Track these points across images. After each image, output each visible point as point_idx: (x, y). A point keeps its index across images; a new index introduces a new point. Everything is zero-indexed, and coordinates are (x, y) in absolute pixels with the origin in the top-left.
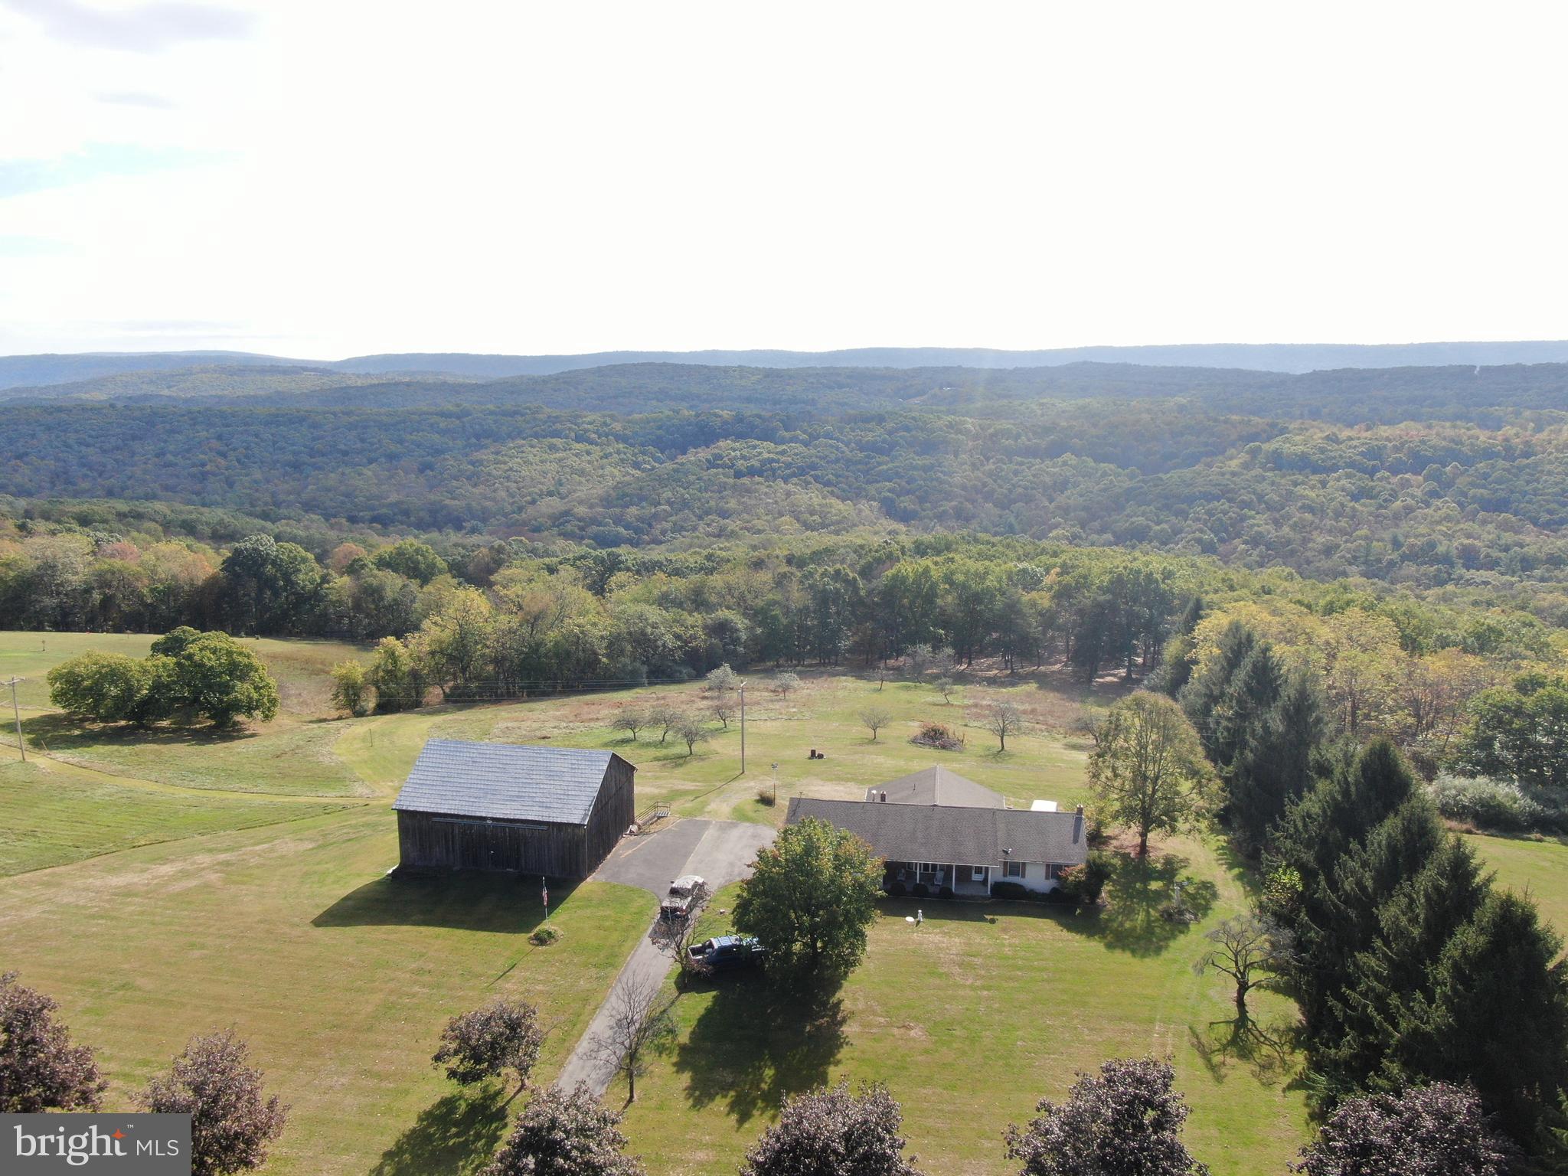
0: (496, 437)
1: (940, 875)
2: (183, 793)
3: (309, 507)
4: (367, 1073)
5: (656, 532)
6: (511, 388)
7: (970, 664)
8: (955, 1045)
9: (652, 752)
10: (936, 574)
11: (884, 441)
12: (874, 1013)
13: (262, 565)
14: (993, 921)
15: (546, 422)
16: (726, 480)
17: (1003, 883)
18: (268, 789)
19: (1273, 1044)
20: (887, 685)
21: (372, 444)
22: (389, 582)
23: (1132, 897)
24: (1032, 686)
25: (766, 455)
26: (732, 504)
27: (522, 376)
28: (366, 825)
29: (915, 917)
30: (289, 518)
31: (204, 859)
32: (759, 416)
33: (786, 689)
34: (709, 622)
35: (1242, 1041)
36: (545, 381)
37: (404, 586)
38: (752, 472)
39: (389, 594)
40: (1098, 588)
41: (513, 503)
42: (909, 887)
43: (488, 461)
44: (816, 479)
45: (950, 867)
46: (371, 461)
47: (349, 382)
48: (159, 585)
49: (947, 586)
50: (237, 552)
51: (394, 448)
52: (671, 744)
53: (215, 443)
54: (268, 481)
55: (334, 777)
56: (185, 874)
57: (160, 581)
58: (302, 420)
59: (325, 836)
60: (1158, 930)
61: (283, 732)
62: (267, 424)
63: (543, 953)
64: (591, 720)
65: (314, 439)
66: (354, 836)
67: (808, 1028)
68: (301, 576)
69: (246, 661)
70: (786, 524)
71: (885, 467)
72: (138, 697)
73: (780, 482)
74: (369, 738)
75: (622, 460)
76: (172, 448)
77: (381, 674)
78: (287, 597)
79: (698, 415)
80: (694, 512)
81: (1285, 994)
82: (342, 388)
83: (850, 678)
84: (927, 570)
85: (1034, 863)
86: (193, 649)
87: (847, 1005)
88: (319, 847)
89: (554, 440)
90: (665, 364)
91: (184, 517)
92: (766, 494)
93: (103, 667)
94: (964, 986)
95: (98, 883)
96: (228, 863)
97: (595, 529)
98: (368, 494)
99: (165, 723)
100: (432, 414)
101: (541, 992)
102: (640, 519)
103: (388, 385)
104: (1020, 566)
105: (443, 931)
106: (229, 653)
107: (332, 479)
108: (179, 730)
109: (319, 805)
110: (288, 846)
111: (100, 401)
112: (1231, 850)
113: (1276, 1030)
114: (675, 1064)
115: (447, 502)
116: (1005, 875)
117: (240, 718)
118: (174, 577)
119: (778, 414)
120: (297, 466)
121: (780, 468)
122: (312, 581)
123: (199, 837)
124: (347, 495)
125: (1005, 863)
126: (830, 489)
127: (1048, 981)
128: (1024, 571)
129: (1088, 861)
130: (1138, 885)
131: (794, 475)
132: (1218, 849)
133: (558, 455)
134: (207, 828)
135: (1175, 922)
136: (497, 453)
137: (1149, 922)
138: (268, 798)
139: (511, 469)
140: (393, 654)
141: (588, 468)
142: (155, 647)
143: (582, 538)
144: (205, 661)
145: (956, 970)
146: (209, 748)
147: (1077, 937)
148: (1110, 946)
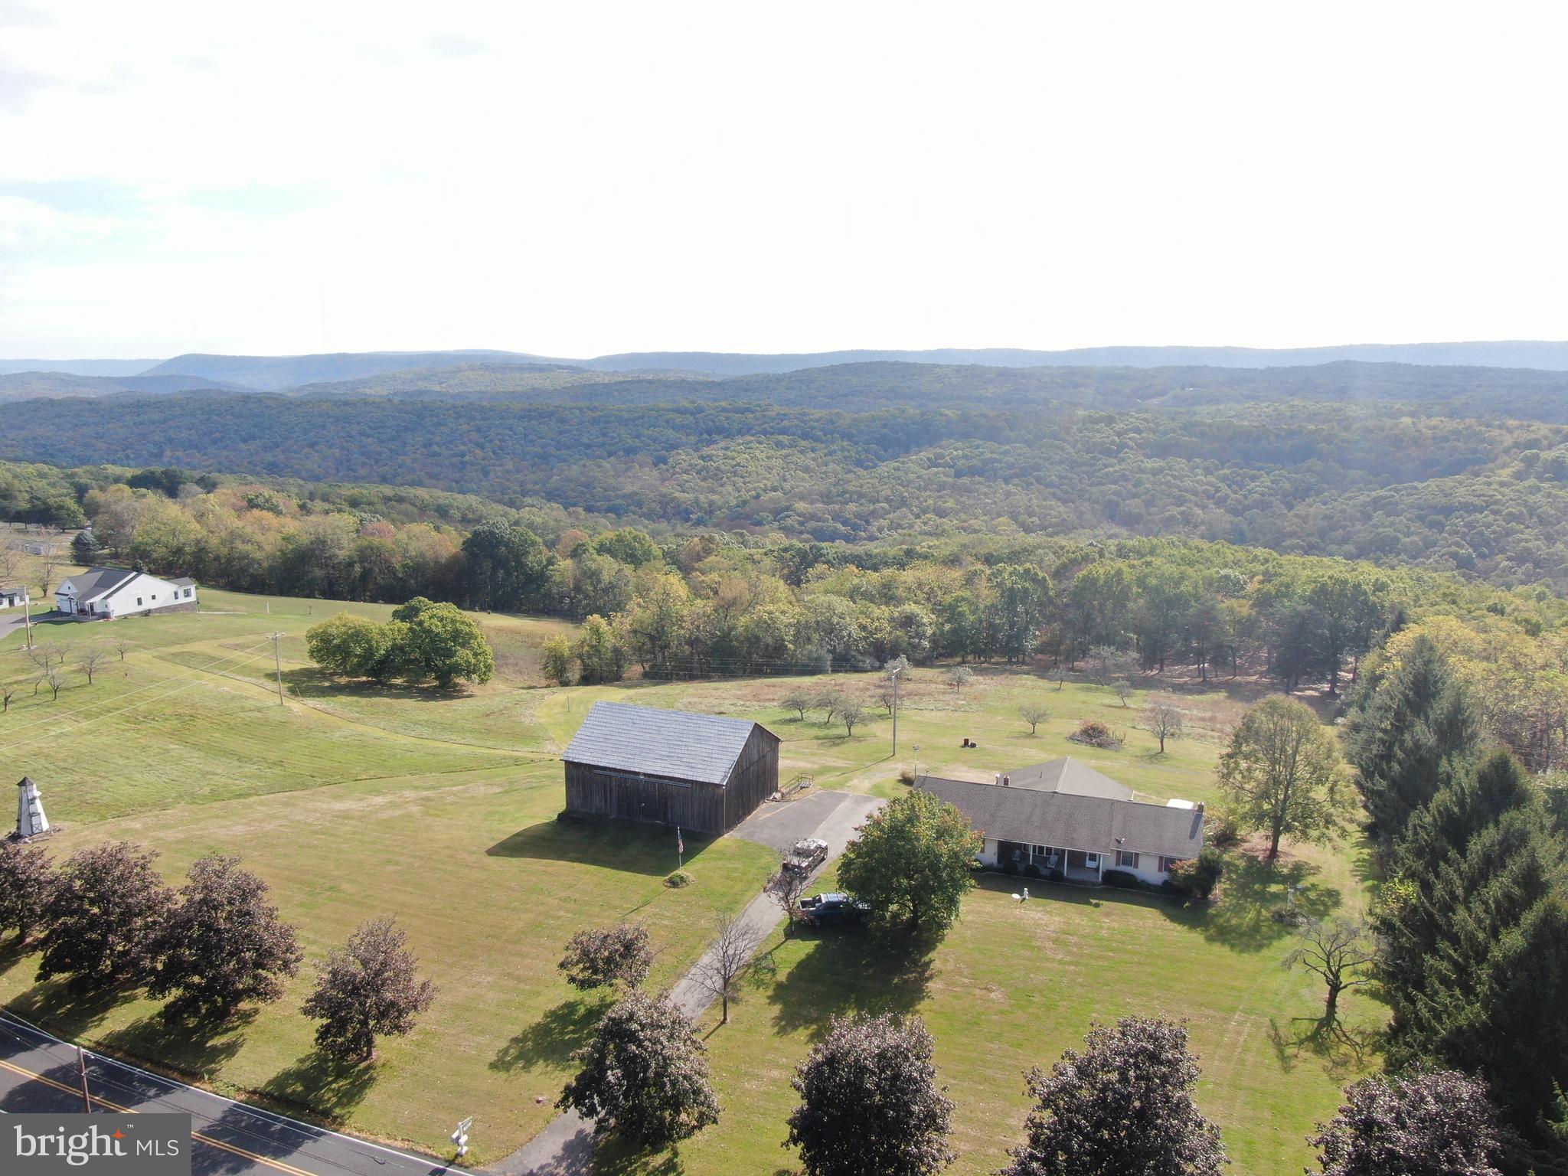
0: (726, 433)
1: (1054, 859)
2: (404, 740)
3: (551, 496)
4: (509, 975)
5: (873, 529)
6: (744, 386)
7: (1161, 669)
8: (1030, 1010)
9: (815, 732)
10: (1128, 576)
11: (1113, 443)
12: (961, 974)
13: (497, 546)
14: (1097, 906)
15: (774, 419)
16: (946, 479)
17: (1115, 872)
18: (473, 742)
19: (1354, 1045)
20: (1066, 685)
21: (613, 438)
22: (606, 566)
23: (1246, 896)
24: (1222, 695)
25: (988, 455)
26: (950, 503)
27: (758, 375)
28: (548, 777)
29: (1022, 895)
30: (533, 506)
31: (410, 794)
32: (984, 416)
33: (960, 682)
34: (896, 614)
35: (1322, 1038)
36: (779, 379)
37: (620, 570)
38: (972, 472)
39: (606, 577)
40: (1301, 597)
41: (740, 496)
42: (1021, 867)
43: (718, 456)
44: (1038, 480)
45: (1063, 851)
46: (610, 454)
47: (597, 380)
48: (409, 561)
49: (1140, 590)
50: (476, 534)
51: (631, 442)
52: (834, 726)
53: (474, 436)
54: (518, 471)
55: (529, 736)
56: (393, 805)
57: (411, 558)
58: (551, 415)
59: (511, 783)
60: (1264, 929)
61: (495, 695)
62: (520, 418)
63: (676, 894)
64: (769, 700)
65: (561, 433)
66: (535, 785)
67: (896, 981)
68: (530, 558)
69: (467, 629)
70: (1004, 525)
71: (1111, 469)
72: (377, 657)
73: (1000, 481)
74: (567, 706)
75: (845, 458)
76: (438, 439)
77: (586, 648)
78: (517, 577)
79: (923, 414)
80: (911, 511)
81: (1382, 1001)
82: (590, 385)
83: (1032, 677)
84: (1119, 572)
85: (1147, 854)
86: (423, 616)
87: (937, 965)
88: (506, 792)
89: (781, 437)
90: (897, 363)
91: (441, 501)
92: (985, 494)
93: (350, 628)
94: (1053, 960)
95: (325, 806)
96: (428, 799)
97: (813, 524)
98: (605, 485)
99: (399, 681)
100: (668, 410)
101: (666, 926)
102: (859, 516)
103: (631, 382)
104: (1223, 572)
105: (593, 868)
106: (453, 621)
107: (575, 470)
108: (409, 687)
109: (511, 757)
110: (480, 789)
111: (380, 397)
112: (1372, 864)
113: (1361, 1033)
114: (769, 997)
115: (677, 494)
116: (1118, 864)
117: (461, 680)
118: (422, 555)
119: (1003, 414)
120: (544, 457)
121: (1001, 469)
122: (540, 563)
123: (410, 777)
124: (587, 485)
125: (1119, 853)
126: (1051, 490)
127: (1139, 963)
128: (1227, 577)
129: (1200, 857)
130: (1257, 887)
131: (1016, 475)
132: (1358, 860)
133: (784, 452)
134: (415, 770)
135: (1285, 922)
136: (727, 449)
137: (1258, 921)
138: (470, 749)
139: (738, 464)
140: (598, 631)
141: (813, 465)
142: (396, 615)
143: (801, 533)
144: (433, 627)
145: (1049, 945)
146: (432, 704)
147: (1179, 927)
148: (1210, 939)
